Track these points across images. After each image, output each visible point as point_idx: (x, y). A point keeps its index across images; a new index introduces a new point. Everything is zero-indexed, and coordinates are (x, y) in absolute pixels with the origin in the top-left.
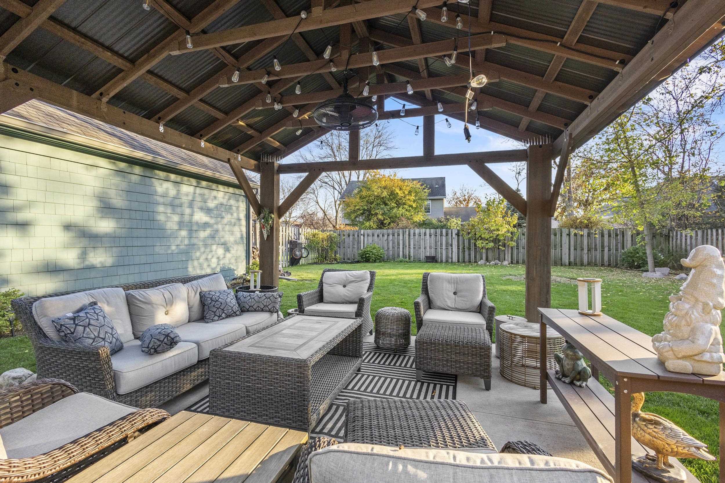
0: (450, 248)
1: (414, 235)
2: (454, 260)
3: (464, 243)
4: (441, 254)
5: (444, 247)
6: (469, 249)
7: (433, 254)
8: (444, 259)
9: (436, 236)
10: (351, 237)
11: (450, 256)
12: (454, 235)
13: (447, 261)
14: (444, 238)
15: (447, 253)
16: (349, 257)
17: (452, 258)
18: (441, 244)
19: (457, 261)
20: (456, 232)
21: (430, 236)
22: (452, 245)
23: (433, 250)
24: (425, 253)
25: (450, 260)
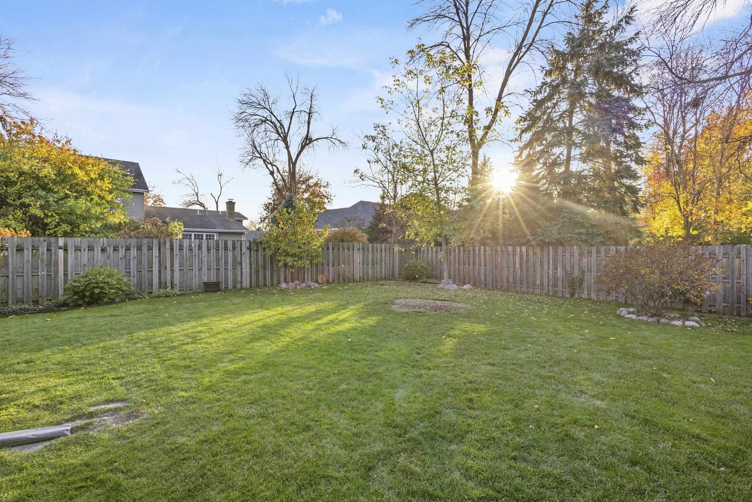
0: (239, 267)
1: (181, 248)
2: (244, 285)
3: (257, 261)
4: (226, 277)
5: (230, 267)
6: (265, 268)
7: (213, 279)
8: (230, 285)
9: (218, 250)
10: (28, 254)
11: (239, 279)
12: (244, 250)
13: (235, 287)
14: (230, 254)
15: (234, 274)
16: (19, 295)
17: (241, 282)
18: (226, 263)
19: (248, 286)
20: (248, 244)
21: (209, 250)
22: (241, 264)
23: (213, 272)
24: (200, 276)
25: (239, 286)
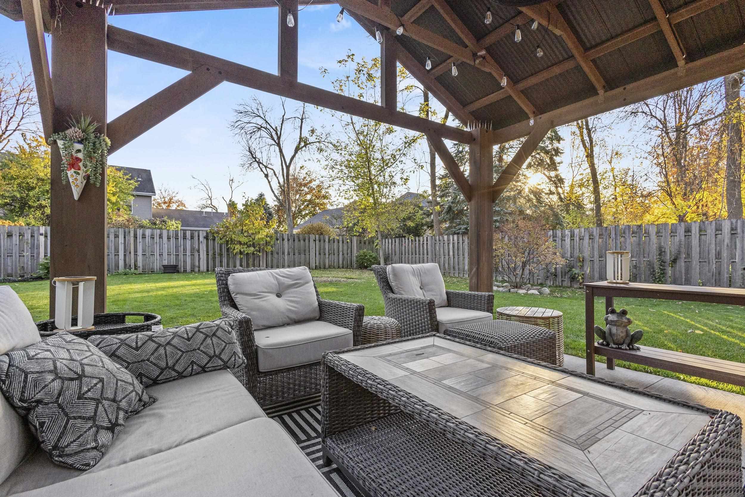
0: (196, 254)
1: (144, 237)
2: (202, 269)
3: (214, 248)
4: (185, 262)
5: (188, 253)
6: (221, 255)
7: (173, 262)
8: (188, 268)
9: (177, 239)
10: (16, 239)
11: (197, 264)
12: (201, 239)
13: (192, 271)
14: (188, 243)
15: (193, 260)
16: (9, 271)
17: (199, 267)
18: (185, 250)
19: (205, 270)
20: (205, 234)
21: (169, 238)
22: (198, 251)
23: (173, 257)
24: (161, 260)
25: (197, 269)
